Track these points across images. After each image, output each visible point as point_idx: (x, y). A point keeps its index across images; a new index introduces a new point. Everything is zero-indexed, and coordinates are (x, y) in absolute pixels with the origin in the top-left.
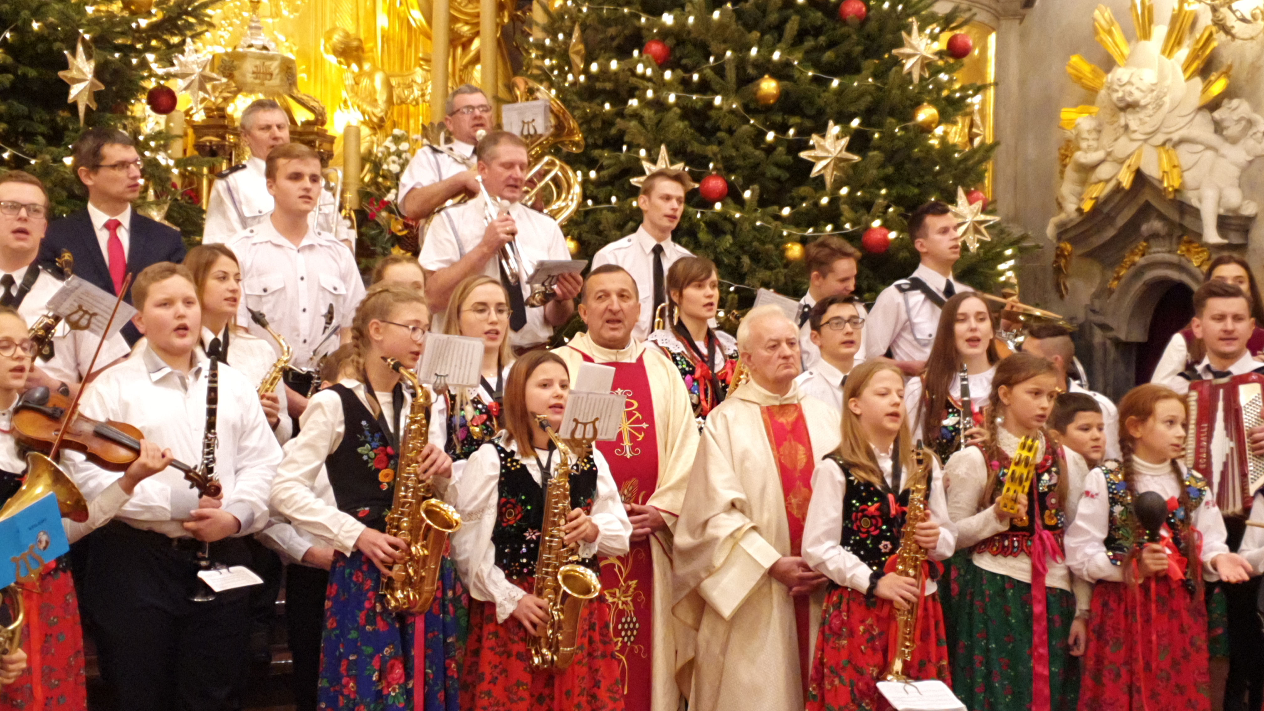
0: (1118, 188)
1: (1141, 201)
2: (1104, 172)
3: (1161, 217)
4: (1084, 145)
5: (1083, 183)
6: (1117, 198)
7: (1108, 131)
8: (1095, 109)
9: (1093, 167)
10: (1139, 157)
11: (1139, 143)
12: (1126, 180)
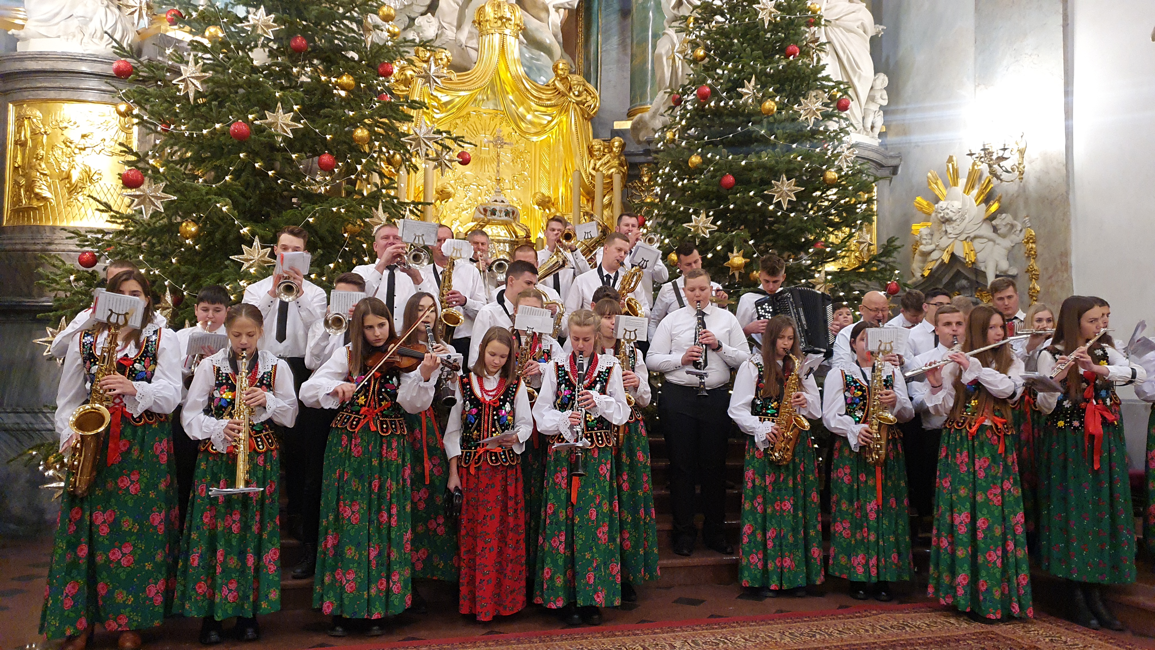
0: (943, 263)
1: (955, 270)
2: (935, 255)
3: (966, 278)
4: (924, 242)
5: (924, 261)
6: (943, 268)
7: (937, 236)
8: (930, 224)
9: (930, 253)
10: (953, 247)
11: (952, 240)
12: (946, 258)
